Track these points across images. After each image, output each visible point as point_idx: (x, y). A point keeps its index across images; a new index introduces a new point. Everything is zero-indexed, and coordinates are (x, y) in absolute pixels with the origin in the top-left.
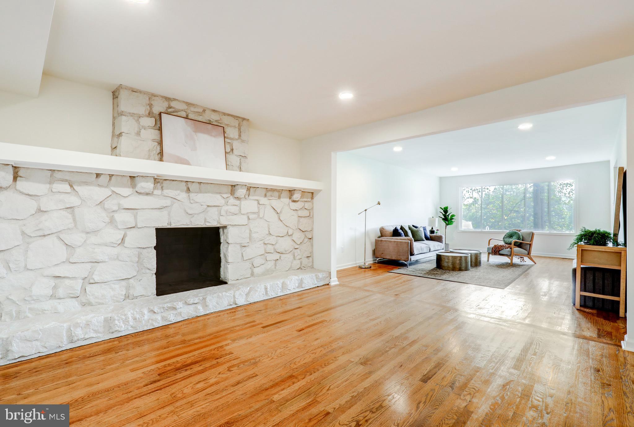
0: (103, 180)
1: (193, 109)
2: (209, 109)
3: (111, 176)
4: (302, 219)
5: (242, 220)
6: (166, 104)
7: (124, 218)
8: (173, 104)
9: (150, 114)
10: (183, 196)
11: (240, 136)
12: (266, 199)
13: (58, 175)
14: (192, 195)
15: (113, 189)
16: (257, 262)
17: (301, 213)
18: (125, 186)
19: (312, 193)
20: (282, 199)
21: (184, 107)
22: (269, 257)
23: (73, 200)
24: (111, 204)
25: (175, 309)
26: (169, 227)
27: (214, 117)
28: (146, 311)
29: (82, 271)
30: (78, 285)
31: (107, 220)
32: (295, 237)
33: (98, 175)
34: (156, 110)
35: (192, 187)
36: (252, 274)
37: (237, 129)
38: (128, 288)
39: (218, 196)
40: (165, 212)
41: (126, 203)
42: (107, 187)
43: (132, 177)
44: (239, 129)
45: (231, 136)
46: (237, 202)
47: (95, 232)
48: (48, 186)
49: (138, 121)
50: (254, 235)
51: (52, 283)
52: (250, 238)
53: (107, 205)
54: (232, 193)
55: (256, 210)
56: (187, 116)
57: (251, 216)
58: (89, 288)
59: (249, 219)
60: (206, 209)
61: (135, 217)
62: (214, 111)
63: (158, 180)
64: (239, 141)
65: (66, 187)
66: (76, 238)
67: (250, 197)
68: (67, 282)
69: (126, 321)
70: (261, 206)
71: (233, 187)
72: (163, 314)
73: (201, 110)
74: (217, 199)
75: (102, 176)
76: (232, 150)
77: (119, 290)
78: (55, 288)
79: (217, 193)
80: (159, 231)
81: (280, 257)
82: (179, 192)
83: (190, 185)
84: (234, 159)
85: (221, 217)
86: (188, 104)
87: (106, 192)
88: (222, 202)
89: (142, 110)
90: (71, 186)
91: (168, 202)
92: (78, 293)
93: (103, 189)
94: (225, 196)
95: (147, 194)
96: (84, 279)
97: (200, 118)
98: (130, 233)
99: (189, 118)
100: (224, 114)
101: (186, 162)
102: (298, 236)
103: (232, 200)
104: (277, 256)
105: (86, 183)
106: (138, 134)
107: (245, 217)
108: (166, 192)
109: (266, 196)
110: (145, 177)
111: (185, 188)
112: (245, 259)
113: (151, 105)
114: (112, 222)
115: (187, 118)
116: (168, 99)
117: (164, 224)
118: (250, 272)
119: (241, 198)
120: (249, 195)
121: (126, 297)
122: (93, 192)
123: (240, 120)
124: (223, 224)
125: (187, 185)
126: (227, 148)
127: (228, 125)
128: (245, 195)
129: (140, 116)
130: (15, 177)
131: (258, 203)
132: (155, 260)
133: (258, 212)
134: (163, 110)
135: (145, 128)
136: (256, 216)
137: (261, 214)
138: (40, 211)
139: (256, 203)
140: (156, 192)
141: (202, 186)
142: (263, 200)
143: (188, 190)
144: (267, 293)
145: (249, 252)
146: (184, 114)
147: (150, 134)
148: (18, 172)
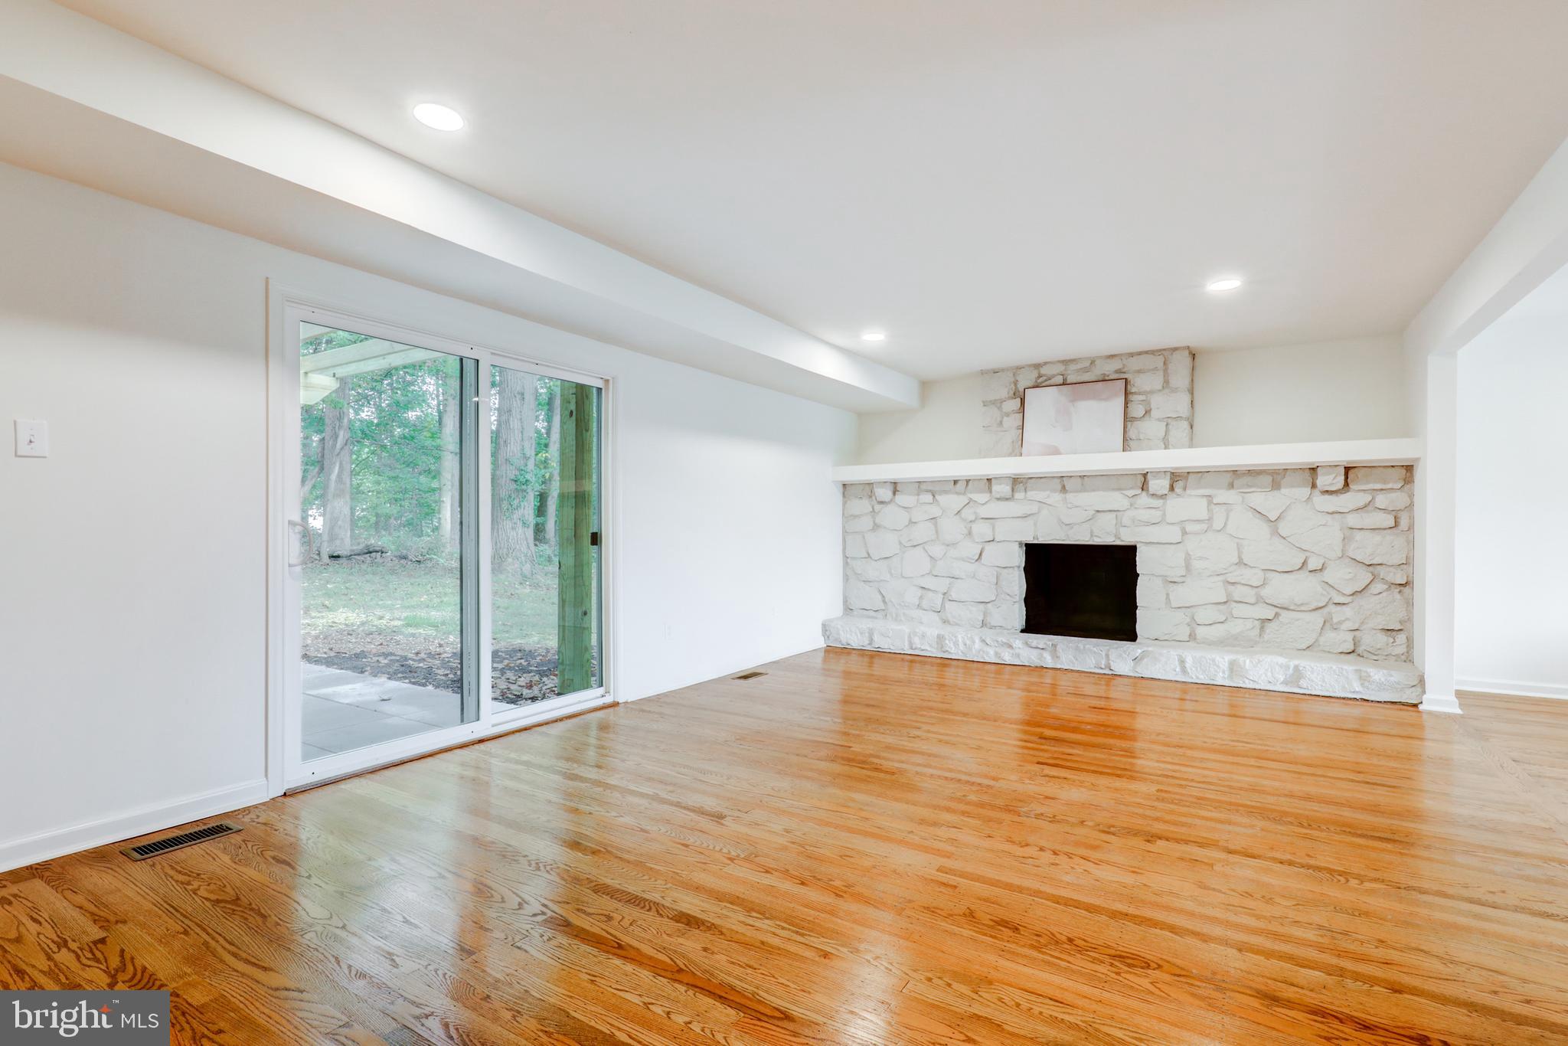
0: (961, 486)
1: (1073, 367)
2: (1100, 357)
3: (968, 481)
4: (1359, 535)
5: (1173, 534)
6: (1035, 374)
7: (982, 530)
8: (1043, 371)
9: (1015, 393)
10: (1056, 498)
11: (1166, 382)
12: (1232, 492)
13: (923, 487)
14: (1070, 496)
15: (973, 495)
16: (1202, 615)
17: (1353, 520)
18: (981, 491)
19: (1409, 469)
20: (1283, 491)
21: (1061, 368)
22: (1239, 610)
23: (935, 511)
24: (968, 514)
25: (1011, 647)
26: (1036, 542)
27: (1109, 368)
28: (977, 641)
29: (941, 585)
30: (939, 602)
31: (966, 531)
32: (1328, 576)
33: (955, 482)
34: (1021, 385)
35: (1069, 484)
36: (1192, 636)
37: (1161, 373)
38: (985, 614)
39: (1117, 495)
41: (984, 512)
42: (964, 494)
43: (988, 481)
44: (1166, 371)
45: (1147, 388)
46: (1159, 503)
47: (954, 545)
48: (916, 497)
49: (1000, 408)
50: (1197, 565)
51: (920, 592)
52: (1188, 567)
53: (964, 513)
54: (1144, 487)
55: (1204, 515)
56: (1065, 380)
57: (1189, 528)
58: (948, 605)
59: (1184, 533)
60: (1093, 516)
62: (1112, 356)
63: (1016, 481)
64: (1166, 391)
65: (928, 498)
66: (937, 550)
67: (1188, 492)
68: (930, 594)
69: (956, 644)
70: (1216, 509)
71: (1144, 479)
72: (997, 649)
73: (1087, 364)
74: (1117, 500)
75: (960, 483)
76: (1148, 412)
77: (977, 614)
78: (921, 598)
79: (1114, 490)
80: (1029, 548)
81: (1277, 615)
82: (1048, 492)
83: (1066, 481)
84: (1151, 428)
85: (1122, 530)
86: (1066, 362)
87: (964, 500)
88: (1126, 503)
89: (1004, 392)
90: (934, 496)
91: (1034, 508)
92: (939, 608)
93: (961, 497)
94: (1131, 493)
95: (1007, 499)
96: (945, 594)
97: (1086, 377)
98: (989, 548)
99: (1068, 381)
100: (1132, 355)
101: (1053, 452)
102: (1345, 577)
103: (1144, 499)
104: (1269, 613)
105: (946, 492)
106: (1000, 422)
107: (1177, 530)
108: (1031, 494)
109: (1231, 486)
110: (999, 478)
111: (1059, 487)
112: (1174, 604)
113: (1016, 383)
115: (1064, 384)
116: (1037, 366)
117: (1032, 539)
118: (1188, 631)
119: (1163, 497)
120: (1185, 489)
121: (984, 624)
122: (952, 501)
123: (1166, 354)
124: (1126, 539)
125: (1062, 482)
126: (1137, 410)
127: (1139, 372)
128: (1172, 489)
129: (1002, 401)
130: (895, 492)
131: (1210, 503)
132: (1017, 585)
133: (1210, 519)
134: (1030, 384)
135: (1008, 415)
136: (1205, 526)
137: (1218, 524)
138: (911, 523)
139: (1204, 501)
140: (1017, 495)
141: (1086, 480)
142: (1223, 495)
143: (1064, 489)
144: (1184, 670)
145: (1183, 595)
146: (1060, 380)
147: (1013, 421)
148: (895, 487)
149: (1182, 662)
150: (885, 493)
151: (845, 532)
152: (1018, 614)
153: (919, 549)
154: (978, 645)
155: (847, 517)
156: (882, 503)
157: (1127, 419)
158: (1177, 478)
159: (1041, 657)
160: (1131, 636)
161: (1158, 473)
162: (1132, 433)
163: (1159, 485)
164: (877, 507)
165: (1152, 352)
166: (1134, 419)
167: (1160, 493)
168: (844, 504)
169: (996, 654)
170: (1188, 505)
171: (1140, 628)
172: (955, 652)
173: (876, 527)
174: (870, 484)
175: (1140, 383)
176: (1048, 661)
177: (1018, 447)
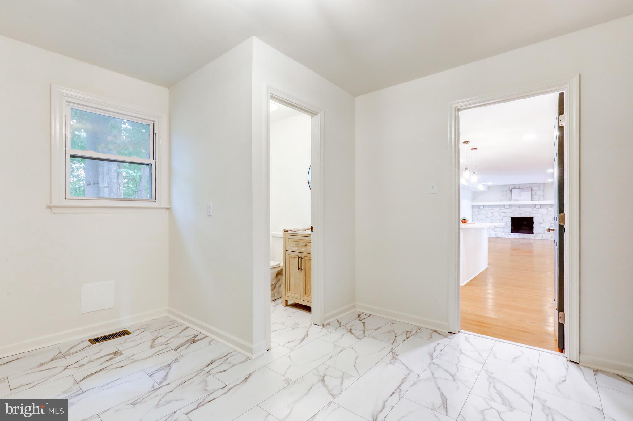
1: (521, 186)
2: (526, 184)
3: (500, 206)
5: (541, 215)
6: (513, 186)
7: (503, 214)
8: (515, 186)
9: (509, 190)
10: (518, 209)
11: (539, 189)
14: (520, 208)
15: (501, 208)
18: (503, 208)
21: (518, 185)
23: (493, 211)
24: (500, 211)
27: (528, 186)
28: (503, 234)
33: (497, 206)
34: (511, 188)
39: (530, 208)
40: (513, 213)
41: (503, 211)
43: (504, 205)
44: (539, 187)
45: (536, 190)
46: (538, 210)
47: (497, 217)
48: (488, 208)
50: (545, 220)
52: (543, 221)
54: (535, 207)
55: (547, 212)
57: (544, 214)
58: (495, 228)
59: (543, 215)
60: (525, 212)
61: (505, 214)
62: (529, 184)
63: (510, 206)
65: (491, 208)
69: (499, 234)
71: (535, 206)
72: (508, 235)
73: (524, 185)
74: (529, 209)
76: (536, 194)
77: (502, 230)
80: (512, 218)
82: (516, 208)
84: (536, 197)
85: (531, 214)
86: (519, 184)
87: (499, 209)
88: (532, 210)
89: (507, 189)
91: (514, 211)
92: (493, 229)
94: (533, 208)
95: (508, 209)
97: (524, 187)
98: (504, 218)
99: (520, 188)
100: (533, 184)
101: (517, 200)
103: (535, 209)
105: (495, 208)
106: (506, 195)
108: (513, 208)
110: (506, 205)
112: (540, 227)
113: (509, 188)
114: (500, 215)
116: (514, 185)
117: (513, 216)
118: (543, 232)
119: (539, 209)
120: (543, 207)
121: (503, 232)
122: (497, 209)
123: (539, 184)
124: (531, 216)
125: (519, 206)
126: (534, 193)
127: (534, 187)
128: (540, 207)
129: (506, 191)
130: (484, 207)
131: (547, 210)
132: (510, 224)
133: (547, 213)
134: (512, 188)
135: (508, 193)
136: (547, 214)
137: (549, 213)
138: (487, 213)
139: (546, 210)
140: (510, 208)
141: (524, 206)
142: (550, 209)
143: (519, 207)
144: (543, 238)
145: (542, 226)
146: (518, 187)
147: (509, 195)
148: (484, 206)
149: (543, 236)
150: (482, 207)
151: (472, 215)
152: (510, 229)
153: (489, 218)
154: (504, 235)
155: (473, 212)
156: (481, 209)
157: (532, 195)
158: (541, 206)
159: (517, 236)
160: (533, 233)
161: (538, 205)
162: (533, 197)
163: (538, 207)
164: (480, 210)
165: (537, 184)
166: (533, 195)
167: (538, 208)
168: (472, 209)
169: (508, 236)
170: (543, 210)
171: (534, 231)
172: (499, 236)
173: (479, 214)
174: (479, 206)
175: (534, 189)
176: (518, 237)
177: (510, 200)
